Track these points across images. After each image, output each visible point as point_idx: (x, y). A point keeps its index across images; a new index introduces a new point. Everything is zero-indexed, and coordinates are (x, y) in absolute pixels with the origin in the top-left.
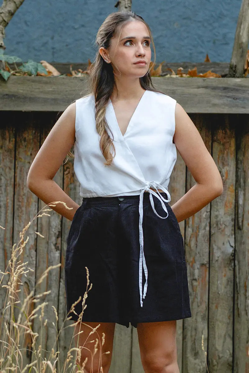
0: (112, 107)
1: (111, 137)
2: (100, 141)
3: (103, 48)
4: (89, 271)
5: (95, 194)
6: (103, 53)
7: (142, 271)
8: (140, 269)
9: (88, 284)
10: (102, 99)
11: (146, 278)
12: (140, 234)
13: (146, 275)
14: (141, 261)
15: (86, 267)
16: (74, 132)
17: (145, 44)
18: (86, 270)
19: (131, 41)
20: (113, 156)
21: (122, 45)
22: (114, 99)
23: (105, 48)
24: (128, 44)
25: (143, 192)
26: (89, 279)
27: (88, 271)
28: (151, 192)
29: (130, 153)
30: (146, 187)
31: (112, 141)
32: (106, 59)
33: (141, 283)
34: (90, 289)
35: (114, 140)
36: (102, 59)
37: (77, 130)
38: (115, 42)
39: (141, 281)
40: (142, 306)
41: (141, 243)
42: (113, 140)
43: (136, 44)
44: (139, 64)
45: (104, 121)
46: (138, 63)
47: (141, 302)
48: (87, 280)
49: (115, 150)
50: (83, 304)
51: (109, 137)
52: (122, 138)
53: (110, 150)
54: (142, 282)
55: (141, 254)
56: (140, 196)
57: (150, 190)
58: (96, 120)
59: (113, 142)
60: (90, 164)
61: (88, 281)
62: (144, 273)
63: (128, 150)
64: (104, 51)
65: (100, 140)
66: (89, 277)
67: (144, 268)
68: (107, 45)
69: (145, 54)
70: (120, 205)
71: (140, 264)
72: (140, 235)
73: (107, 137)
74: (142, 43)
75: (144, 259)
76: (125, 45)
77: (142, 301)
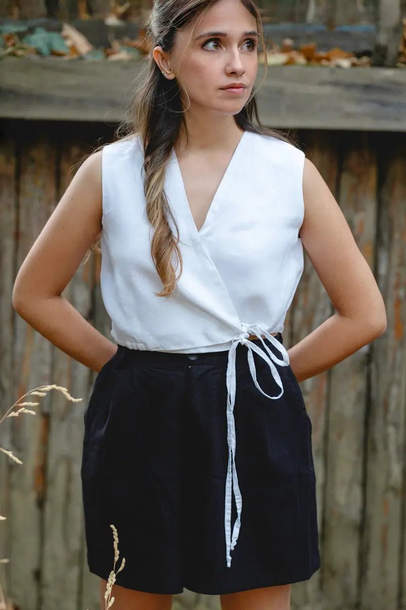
0: (178, 166)
1: (175, 234)
2: (153, 241)
3: (159, 48)
4: (117, 532)
5: (142, 345)
6: (160, 58)
7: (230, 498)
8: (228, 496)
9: (116, 558)
10: (158, 151)
11: (239, 511)
12: (228, 426)
13: (239, 506)
14: (229, 478)
15: (112, 526)
16: (100, 214)
17: (245, 47)
18: (112, 530)
19: (219, 40)
20: (177, 274)
21: (199, 47)
22: (182, 149)
23: (164, 49)
24: (211, 45)
25: (235, 345)
26: (119, 549)
27: (115, 533)
28: (251, 346)
29: (213, 268)
30: (242, 336)
31: (176, 241)
32: (163, 70)
33: (228, 521)
34: (121, 569)
35: (180, 239)
36: (157, 70)
37: (105, 212)
38: (184, 39)
39: (228, 517)
40: (229, 565)
41: (230, 444)
42: (178, 240)
43: (228, 47)
44: (230, 90)
45: (162, 197)
46: (229, 88)
47: (229, 558)
48: (114, 550)
49: (181, 261)
50: (106, 597)
51: (170, 233)
52: (197, 235)
53: (173, 261)
54: (230, 519)
55: (230, 467)
56: (230, 353)
57: (248, 343)
58: (146, 196)
59: (179, 245)
60: (130, 285)
61: (117, 552)
62: (235, 502)
63: (208, 262)
64: (162, 55)
65: (151, 239)
66: (119, 544)
67: (235, 493)
68: (168, 43)
69: (245, 70)
70: (190, 367)
71: (228, 485)
72: (228, 429)
73: (165, 234)
74: (239, 45)
75: (235, 475)
76: (204, 48)
77: (230, 556)
